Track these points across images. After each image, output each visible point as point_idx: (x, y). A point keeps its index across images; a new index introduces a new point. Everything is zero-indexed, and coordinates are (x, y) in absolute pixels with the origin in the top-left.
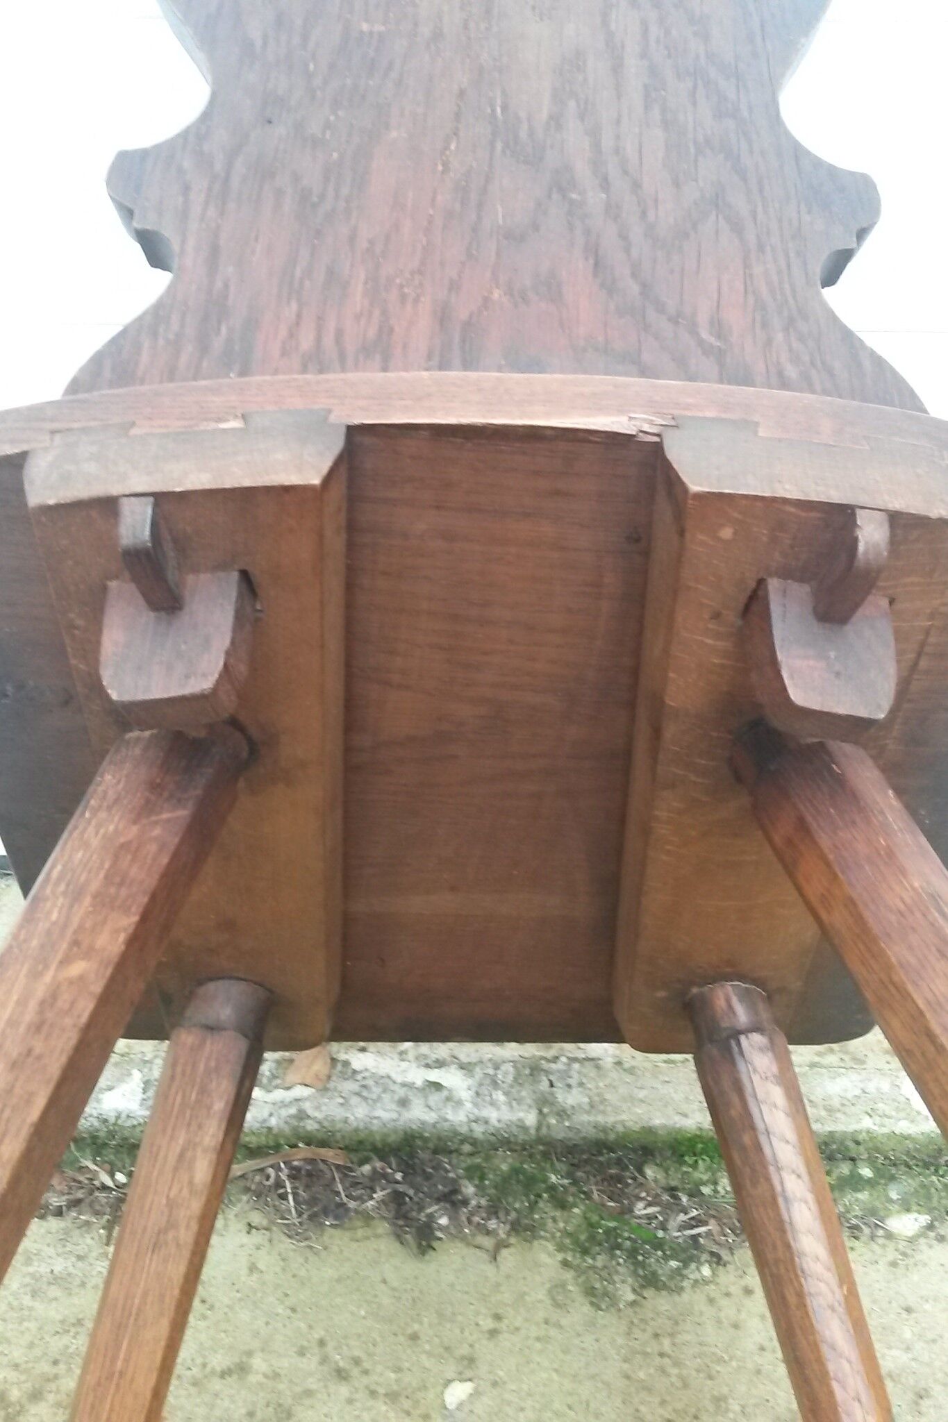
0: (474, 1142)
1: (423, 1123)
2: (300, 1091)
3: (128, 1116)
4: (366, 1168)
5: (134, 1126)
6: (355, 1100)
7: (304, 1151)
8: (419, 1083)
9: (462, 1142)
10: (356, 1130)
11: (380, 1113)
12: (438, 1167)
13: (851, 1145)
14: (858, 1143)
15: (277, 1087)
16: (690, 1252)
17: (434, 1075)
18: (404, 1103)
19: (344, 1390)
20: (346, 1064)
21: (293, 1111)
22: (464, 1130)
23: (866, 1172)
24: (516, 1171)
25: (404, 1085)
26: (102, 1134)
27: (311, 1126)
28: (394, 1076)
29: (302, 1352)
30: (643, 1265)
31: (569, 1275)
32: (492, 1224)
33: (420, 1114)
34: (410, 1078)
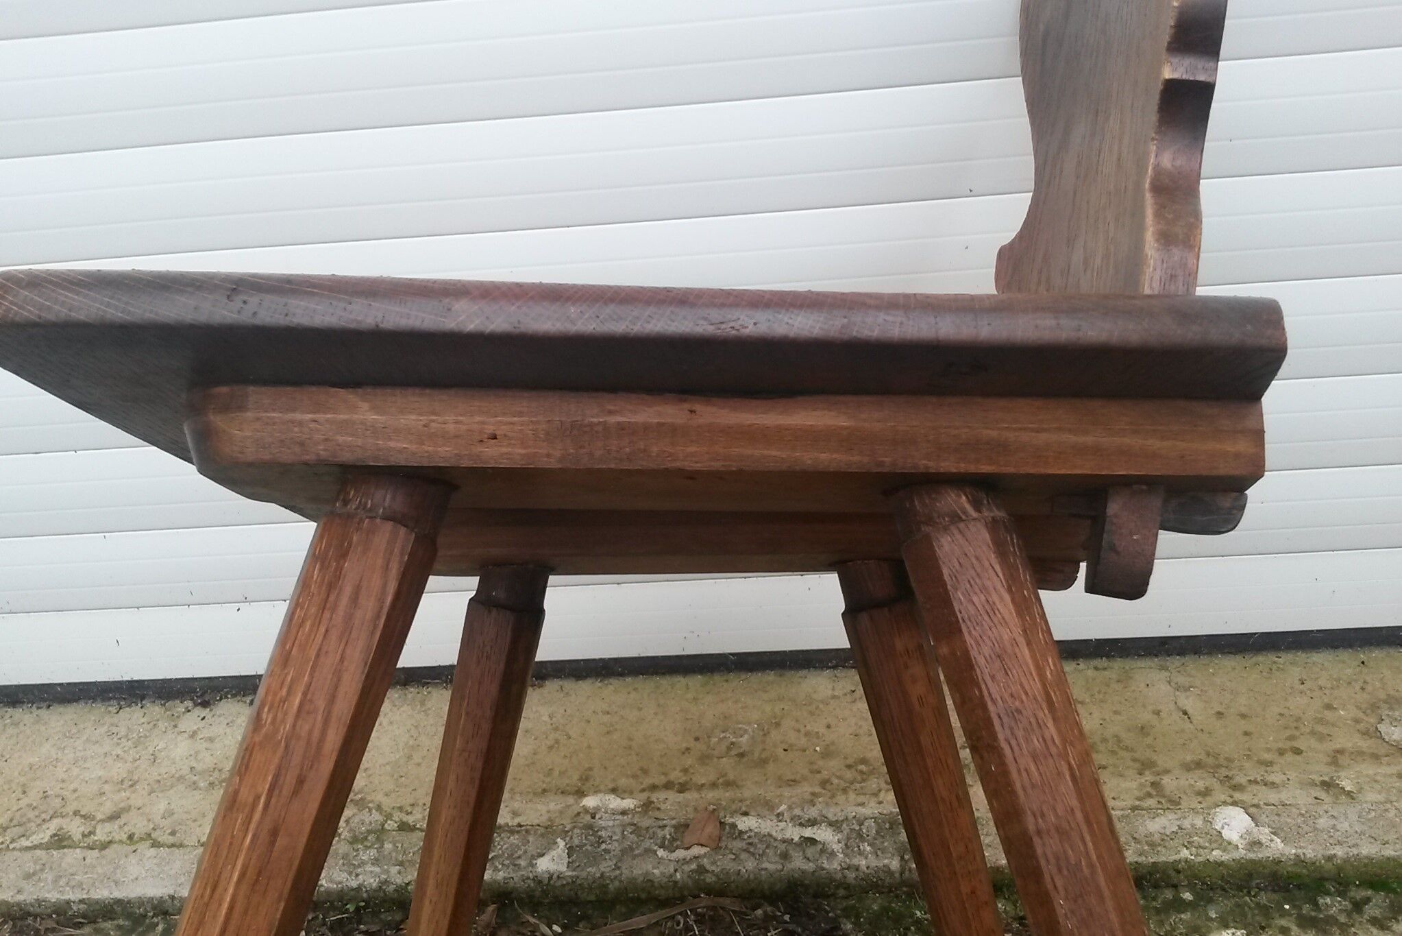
0: (847, 887)
1: (803, 872)
2: (696, 850)
3: (558, 877)
4: (759, 912)
5: (563, 886)
6: (744, 856)
7: (704, 901)
8: (796, 839)
9: (837, 887)
10: (748, 881)
11: (766, 865)
12: (819, 909)
13: (1173, 873)
14: (1178, 872)
15: (677, 848)
17: (808, 832)
18: (785, 856)
20: (734, 826)
21: (694, 866)
22: (839, 876)
23: (1187, 896)
24: (885, 910)
25: (784, 841)
26: (537, 894)
27: (710, 879)
28: (774, 834)
33: (799, 863)
34: (788, 835)
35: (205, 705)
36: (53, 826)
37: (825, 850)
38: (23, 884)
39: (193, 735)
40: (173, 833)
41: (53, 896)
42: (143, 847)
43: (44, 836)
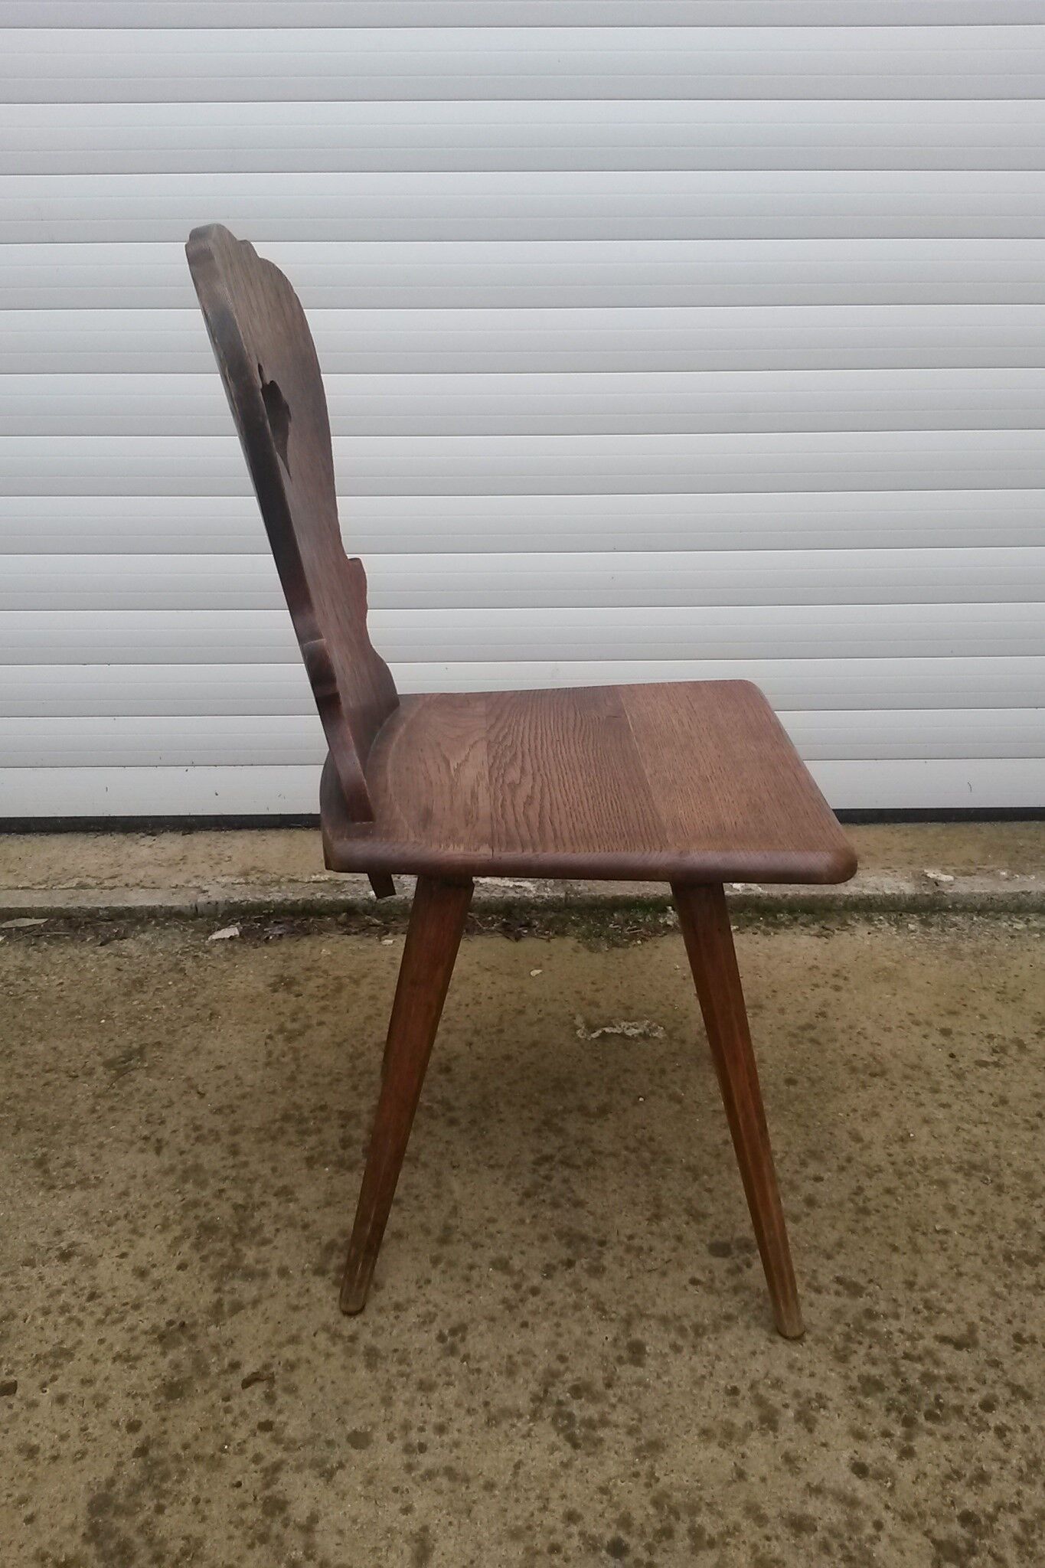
1: (513, 900)
4: (490, 918)
8: (512, 886)
10: (484, 903)
11: (494, 895)
12: (522, 915)
16: (634, 937)
17: (518, 885)
18: (505, 892)
19: (489, 973)
22: (533, 901)
24: (557, 916)
25: (505, 887)
29: (470, 965)
30: (612, 940)
31: (580, 945)
32: (547, 932)
33: (511, 894)
34: (507, 885)
35: (153, 835)
36: (77, 880)
37: (526, 890)
38: (69, 901)
39: (150, 847)
40: (153, 883)
41: (89, 906)
42: (134, 889)
43: (74, 883)
